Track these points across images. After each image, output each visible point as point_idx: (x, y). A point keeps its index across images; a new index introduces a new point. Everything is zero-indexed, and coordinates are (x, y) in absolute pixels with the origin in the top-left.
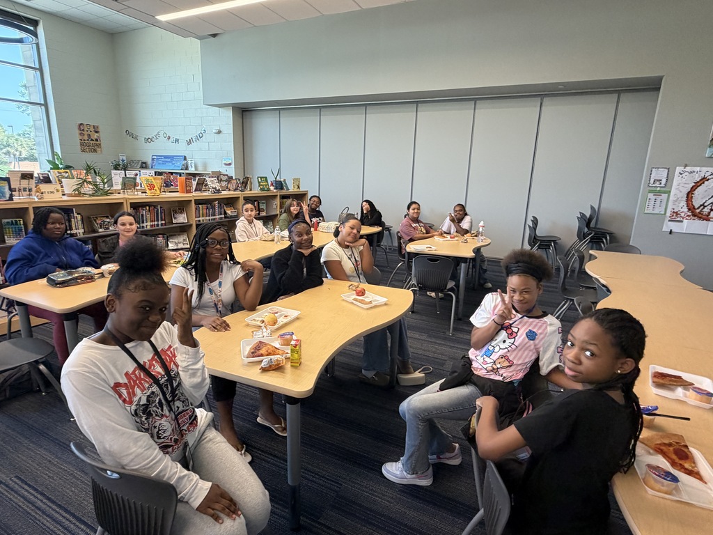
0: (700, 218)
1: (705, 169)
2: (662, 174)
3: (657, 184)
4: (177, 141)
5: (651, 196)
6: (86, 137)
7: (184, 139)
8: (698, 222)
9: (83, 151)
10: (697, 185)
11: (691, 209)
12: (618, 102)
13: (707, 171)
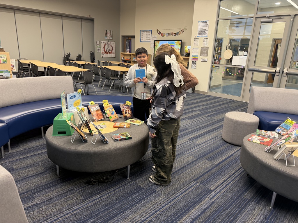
2: (99, 43)
5: (98, 48)
8: (106, 54)
10: (105, 45)
11: (105, 51)
12: (81, 21)
13: (106, 42)
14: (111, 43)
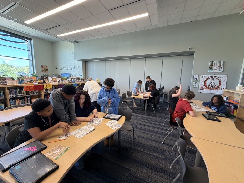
0: (208, 89)
1: (208, 75)
2: (197, 77)
3: (196, 79)
4: (68, 69)
5: (194, 83)
6: (43, 69)
7: (70, 69)
8: (208, 90)
9: (42, 72)
10: (207, 80)
11: (206, 86)
12: (183, 58)
13: (209, 76)
14: (219, 77)
